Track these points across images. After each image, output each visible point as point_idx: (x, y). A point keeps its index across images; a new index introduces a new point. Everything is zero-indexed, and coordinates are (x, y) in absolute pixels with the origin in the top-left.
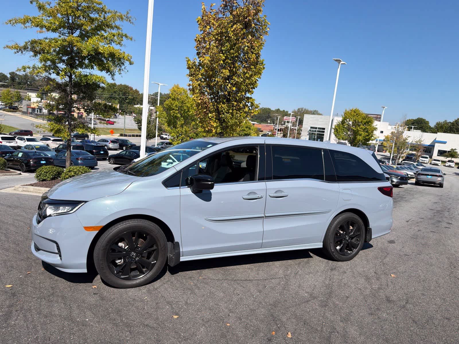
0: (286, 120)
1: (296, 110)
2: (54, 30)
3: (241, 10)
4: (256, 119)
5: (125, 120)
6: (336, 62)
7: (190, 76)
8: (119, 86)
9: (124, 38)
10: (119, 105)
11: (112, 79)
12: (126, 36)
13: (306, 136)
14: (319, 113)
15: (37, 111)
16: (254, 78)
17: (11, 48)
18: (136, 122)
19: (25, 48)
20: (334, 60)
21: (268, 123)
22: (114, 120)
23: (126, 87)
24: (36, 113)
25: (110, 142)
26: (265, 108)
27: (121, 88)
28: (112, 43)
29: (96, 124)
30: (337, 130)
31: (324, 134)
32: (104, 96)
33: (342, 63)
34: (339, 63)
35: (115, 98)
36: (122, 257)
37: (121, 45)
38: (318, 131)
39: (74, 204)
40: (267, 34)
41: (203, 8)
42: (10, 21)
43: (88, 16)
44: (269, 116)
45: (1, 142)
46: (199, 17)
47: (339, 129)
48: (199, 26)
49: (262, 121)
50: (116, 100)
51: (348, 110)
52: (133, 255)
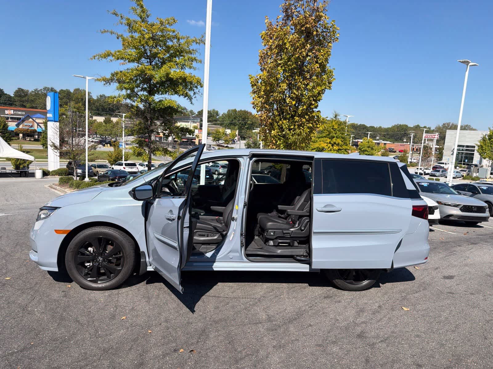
0: (427, 138)
1: (441, 126)
2: (133, 61)
3: (298, 18)
4: (389, 138)
5: (240, 145)
6: (465, 65)
7: (253, 93)
9: (194, 62)
10: (237, 131)
11: (191, 103)
12: (196, 60)
13: (449, 156)
14: (472, 128)
15: (164, 139)
16: (316, 90)
17: (98, 80)
19: (112, 80)
20: (460, 61)
21: (404, 142)
22: (232, 146)
23: (246, 112)
24: (163, 141)
25: (220, 167)
26: (400, 125)
27: (241, 114)
30: (482, 147)
31: (474, 153)
32: (225, 122)
33: (471, 64)
34: (468, 65)
35: (235, 125)
36: (91, 261)
37: (194, 69)
38: (467, 150)
40: (336, 40)
41: (266, 22)
42: (94, 57)
43: (165, 44)
44: (405, 133)
45: (124, 168)
46: (263, 32)
47: (484, 146)
48: (263, 41)
49: (397, 140)
50: (236, 126)
52: (100, 260)
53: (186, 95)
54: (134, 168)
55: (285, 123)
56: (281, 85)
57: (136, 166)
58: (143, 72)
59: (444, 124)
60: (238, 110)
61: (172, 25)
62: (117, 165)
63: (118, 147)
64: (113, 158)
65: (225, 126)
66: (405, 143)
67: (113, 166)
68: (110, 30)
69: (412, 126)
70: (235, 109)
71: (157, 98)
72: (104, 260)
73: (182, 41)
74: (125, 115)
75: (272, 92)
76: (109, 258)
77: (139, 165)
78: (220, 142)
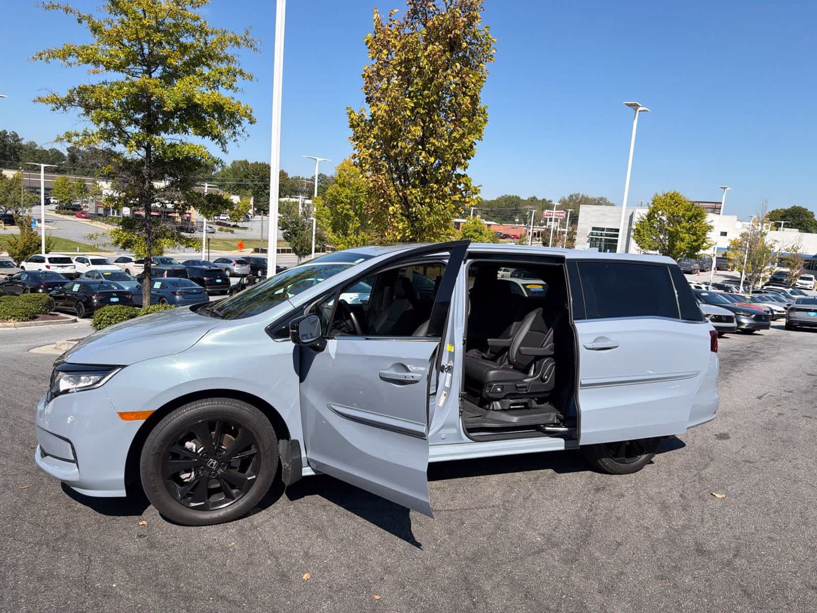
0: (548, 217)
1: (566, 198)
2: (119, 68)
3: (441, 18)
4: (494, 217)
5: (262, 223)
6: (631, 109)
7: (354, 140)
8: (252, 164)
9: (238, 77)
10: (252, 198)
11: (223, 150)
12: (241, 73)
13: (584, 244)
14: (609, 202)
15: (113, 212)
16: (468, 140)
18: (280, 228)
19: (70, 100)
20: (627, 104)
21: (515, 223)
22: (245, 224)
23: (265, 167)
24: (111, 215)
25: (234, 262)
26: (509, 197)
27: (256, 170)
28: (220, 86)
29: (213, 233)
30: (639, 232)
31: (617, 240)
32: (227, 182)
33: (640, 109)
34: (636, 110)
35: (246, 187)
36: (193, 469)
37: (236, 90)
38: (607, 235)
39: (104, 370)
40: (491, 59)
41: (375, 18)
42: (40, 55)
43: (177, 40)
44: (516, 210)
45: (48, 267)
46: (369, 35)
47: (642, 230)
48: (370, 50)
49: (505, 220)
50: (247, 190)
51: (660, 194)
52: (212, 465)
53: (216, 137)
54: (67, 266)
55: (415, 193)
56: (413, 129)
57: (72, 262)
58: (143, 90)
59: (570, 196)
60: (251, 161)
61: (198, 6)
62: (30, 261)
63: (30, 226)
64: (20, 246)
65: (229, 189)
66: (517, 225)
67: (23, 264)
69: (526, 198)
70: (246, 161)
71: (167, 138)
72: (219, 465)
73: (210, 39)
74: (45, 167)
75: (396, 140)
77: (76, 260)
78: (221, 218)
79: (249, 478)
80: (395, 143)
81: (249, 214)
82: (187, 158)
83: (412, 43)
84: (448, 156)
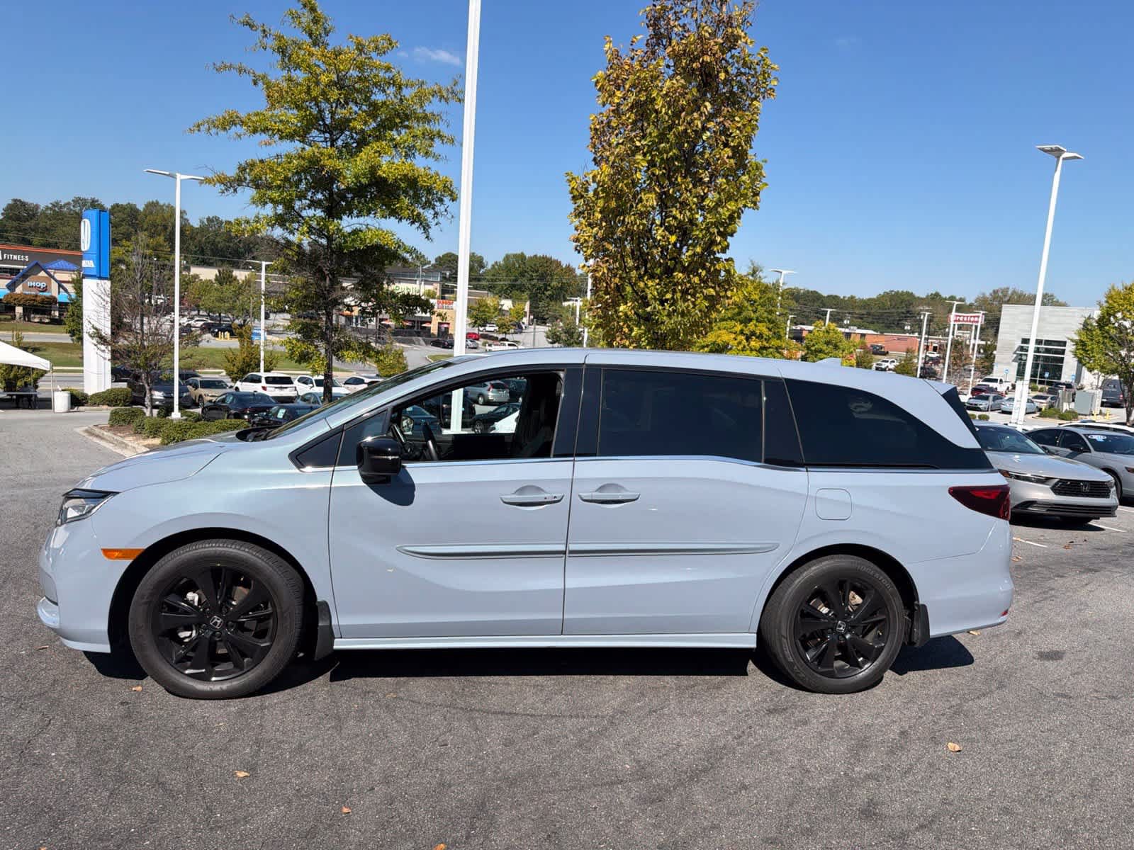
0: (957, 323)
1: (988, 295)
2: (291, 137)
3: (684, 41)
4: (873, 323)
5: (534, 335)
6: (1051, 157)
7: (576, 216)
8: (531, 258)
9: (437, 141)
10: (528, 304)
11: (427, 237)
12: (440, 136)
13: (1008, 364)
14: (1057, 302)
15: (357, 321)
16: (726, 209)
17: (208, 181)
18: (550, 340)
19: (239, 181)
20: (1043, 150)
21: (905, 332)
22: (517, 337)
23: (547, 261)
24: (354, 325)
26: (897, 293)
27: (535, 265)
28: (417, 154)
29: (475, 348)
30: (1084, 344)
31: (1063, 359)
32: (499, 283)
33: (1066, 155)
34: (1058, 157)
35: (521, 289)
37: (437, 158)
38: (1047, 351)
40: (770, 94)
41: (606, 49)
42: (199, 126)
43: (367, 99)
44: (908, 312)
45: (264, 388)
46: (600, 73)
47: (1089, 343)
48: (600, 93)
49: (889, 327)
50: (523, 292)
51: (1120, 287)
52: (216, 623)
53: (416, 219)
54: (286, 388)
56: (644, 198)
57: (292, 383)
58: (314, 161)
59: (994, 291)
60: (528, 254)
61: (384, 53)
62: (246, 380)
63: (250, 338)
64: (239, 364)
65: (500, 292)
66: (907, 334)
67: (238, 384)
68: (237, 65)
69: (923, 296)
71: (348, 223)
72: (225, 625)
73: (408, 93)
74: (267, 266)
75: (622, 213)
76: (239, 618)
77: (299, 381)
78: (488, 328)
79: (262, 645)
80: (622, 218)
81: (523, 323)
82: (378, 247)
83: (645, 78)
84: (697, 233)
